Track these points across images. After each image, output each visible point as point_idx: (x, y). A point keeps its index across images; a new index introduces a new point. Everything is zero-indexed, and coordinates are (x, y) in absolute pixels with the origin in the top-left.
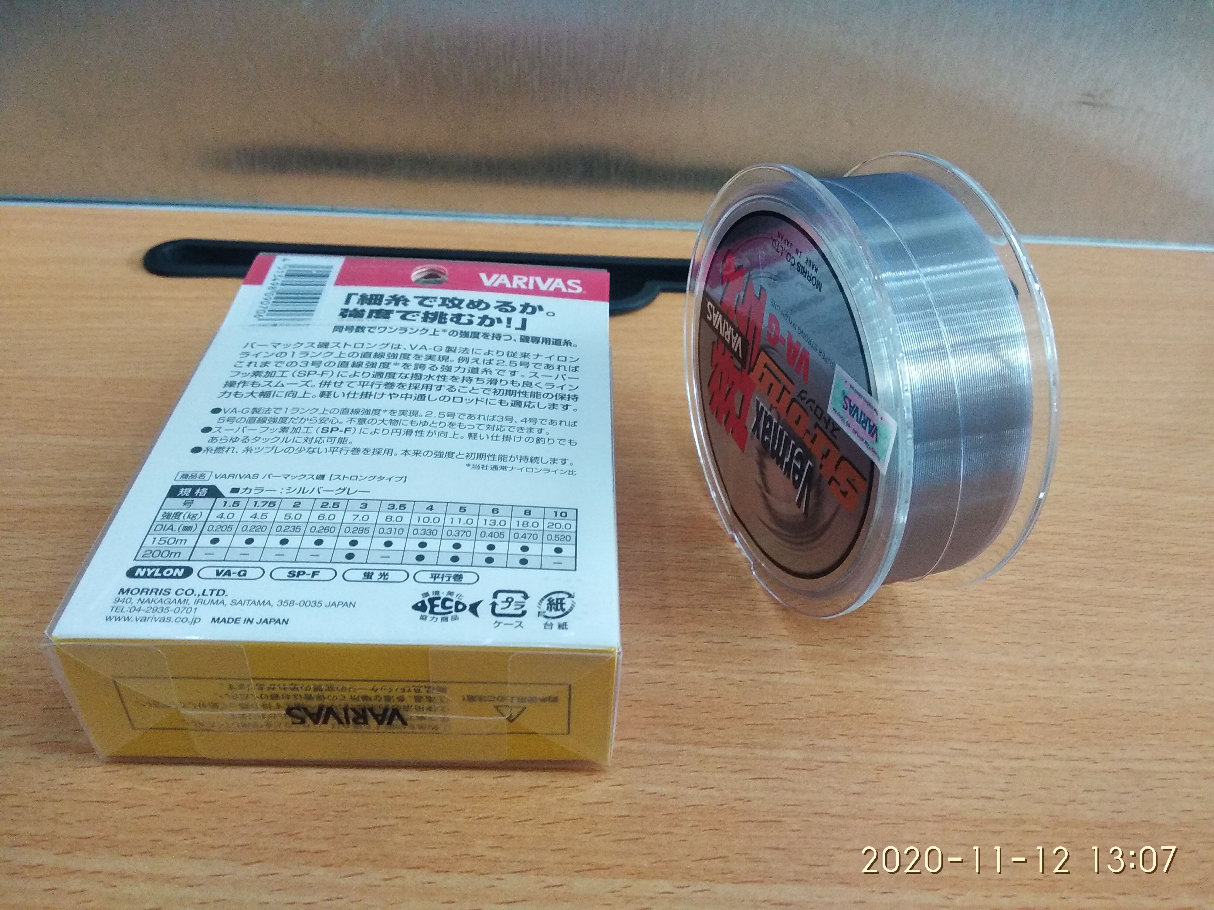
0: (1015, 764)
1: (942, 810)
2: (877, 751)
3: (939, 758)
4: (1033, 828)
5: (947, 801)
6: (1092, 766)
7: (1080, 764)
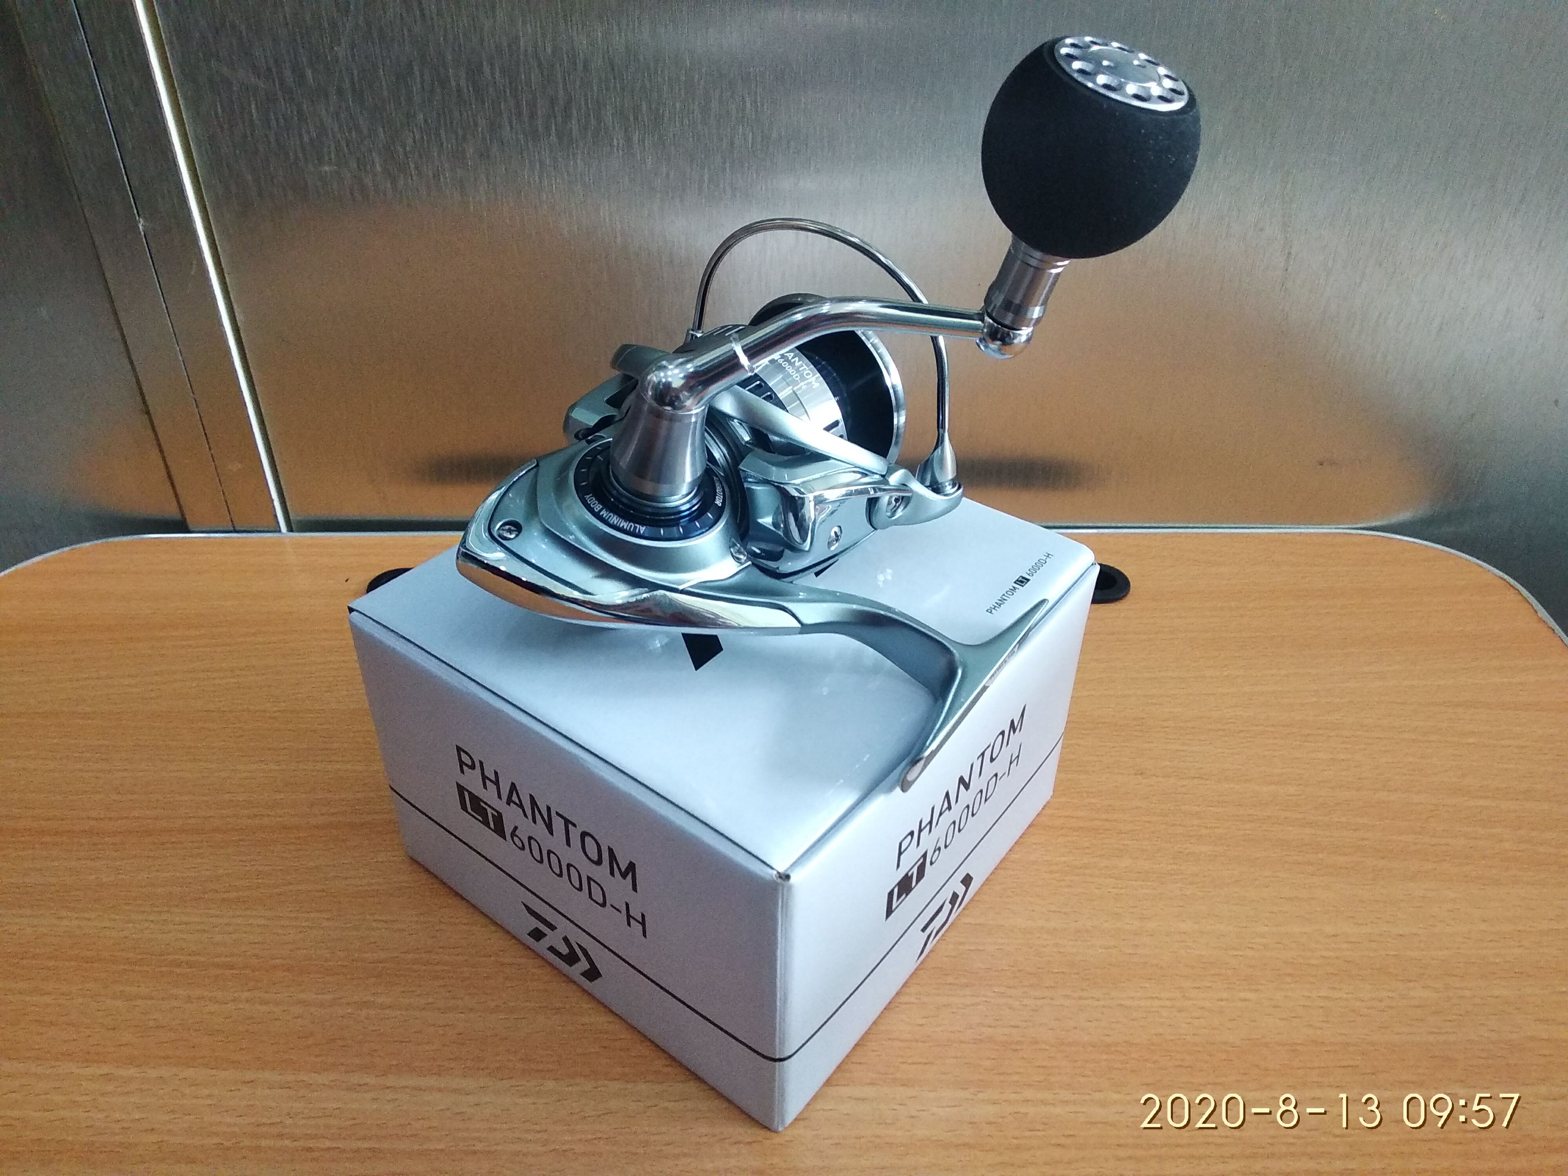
0: (1039, 1002)
1: (980, 1035)
2: (938, 995)
3: (984, 999)
4: (1044, 1046)
5: (984, 1030)
6: (1096, 1003)
7: (1086, 1002)
